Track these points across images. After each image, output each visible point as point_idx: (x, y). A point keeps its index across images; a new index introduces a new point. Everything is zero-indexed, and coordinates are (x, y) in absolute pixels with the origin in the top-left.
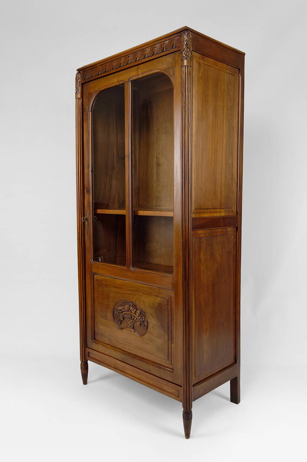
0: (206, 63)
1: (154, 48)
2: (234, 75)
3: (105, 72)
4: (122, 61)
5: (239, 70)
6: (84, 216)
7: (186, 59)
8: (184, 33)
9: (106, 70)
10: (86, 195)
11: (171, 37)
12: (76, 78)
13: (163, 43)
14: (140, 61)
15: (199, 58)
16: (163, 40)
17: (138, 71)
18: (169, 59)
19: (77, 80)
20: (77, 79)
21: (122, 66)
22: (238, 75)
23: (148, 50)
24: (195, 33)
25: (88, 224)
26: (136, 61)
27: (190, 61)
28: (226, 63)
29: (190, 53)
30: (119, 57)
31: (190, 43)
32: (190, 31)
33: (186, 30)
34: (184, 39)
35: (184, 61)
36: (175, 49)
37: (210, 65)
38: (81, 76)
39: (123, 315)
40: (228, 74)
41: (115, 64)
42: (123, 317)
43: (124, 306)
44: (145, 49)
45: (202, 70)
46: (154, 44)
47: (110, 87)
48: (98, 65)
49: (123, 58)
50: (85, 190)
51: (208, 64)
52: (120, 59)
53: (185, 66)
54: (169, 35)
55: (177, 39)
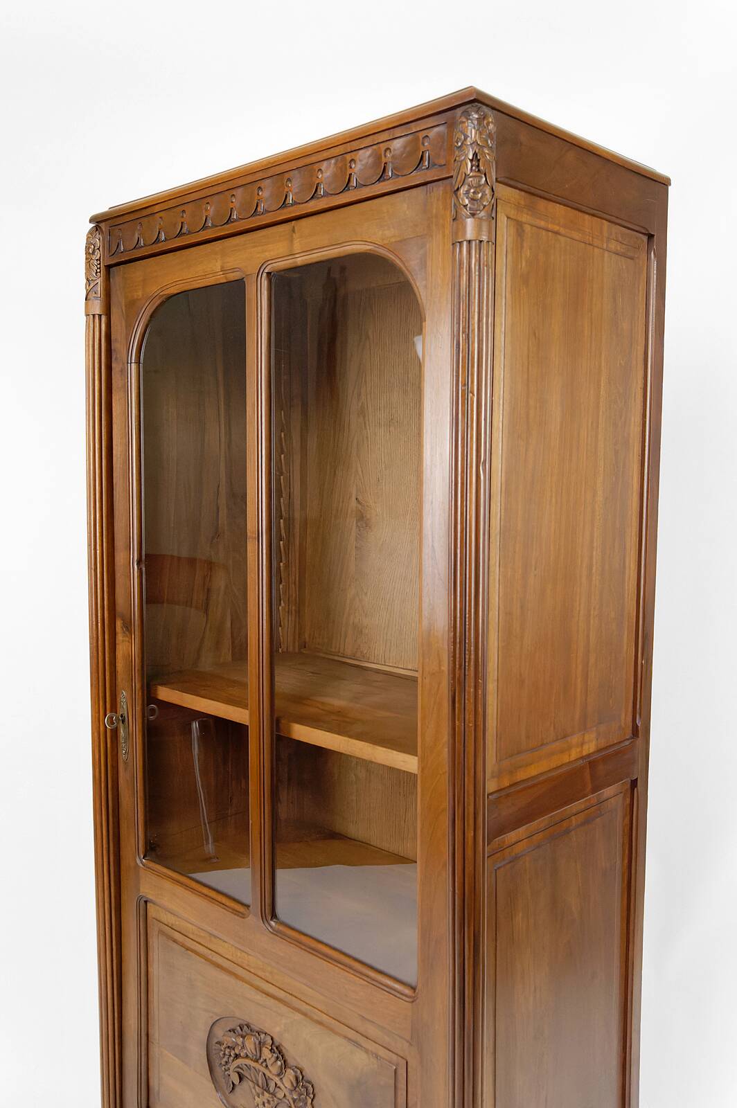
0: (542, 224)
1: (350, 162)
2: (632, 258)
3: (180, 234)
4: (236, 202)
5: (651, 237)
6: (114, 708)
7: (473, 215)
8: (467, 115)
9: (184, 230)
10: (120, 637)
11: (414, 128)
12: (87, 248)
13: (383, 146)
14: (298, 206)
15: (518, 207)
16: (385, 136)
17: (292, 241)
18: (405, 207)
19: (89, 253)
20: (91, 251)
21: (235, 221)
22: (644, 256)
23: (327, 172)
24: (508, 115)
25: (128, 733)
26: (284, 205)
27: (490, 221)
28: (608, 217)
29: (488, 191)
30: (225, 187)
31: (488, 155)
32: (487, 105)
33: (474, 101)
34: (465, 139)
35: (466, 223)
36: (428, 172)
37: (556, 228)
38: (103, 240)
39: (238, 1067)
40: (614, 255)
41: (211, 210)
42: (238, 1073)
43: (243, 1037)
44: (316, 167)
45: (527, 253)
46: (349, 147)
47: (198, 286)
48: (157, 208)
49: (239, 192)
50: (119, 623)
51: (550, 226)
52: (228, 194)
53: (469, 242)
54: (408, 117)
55: (439, 134)
